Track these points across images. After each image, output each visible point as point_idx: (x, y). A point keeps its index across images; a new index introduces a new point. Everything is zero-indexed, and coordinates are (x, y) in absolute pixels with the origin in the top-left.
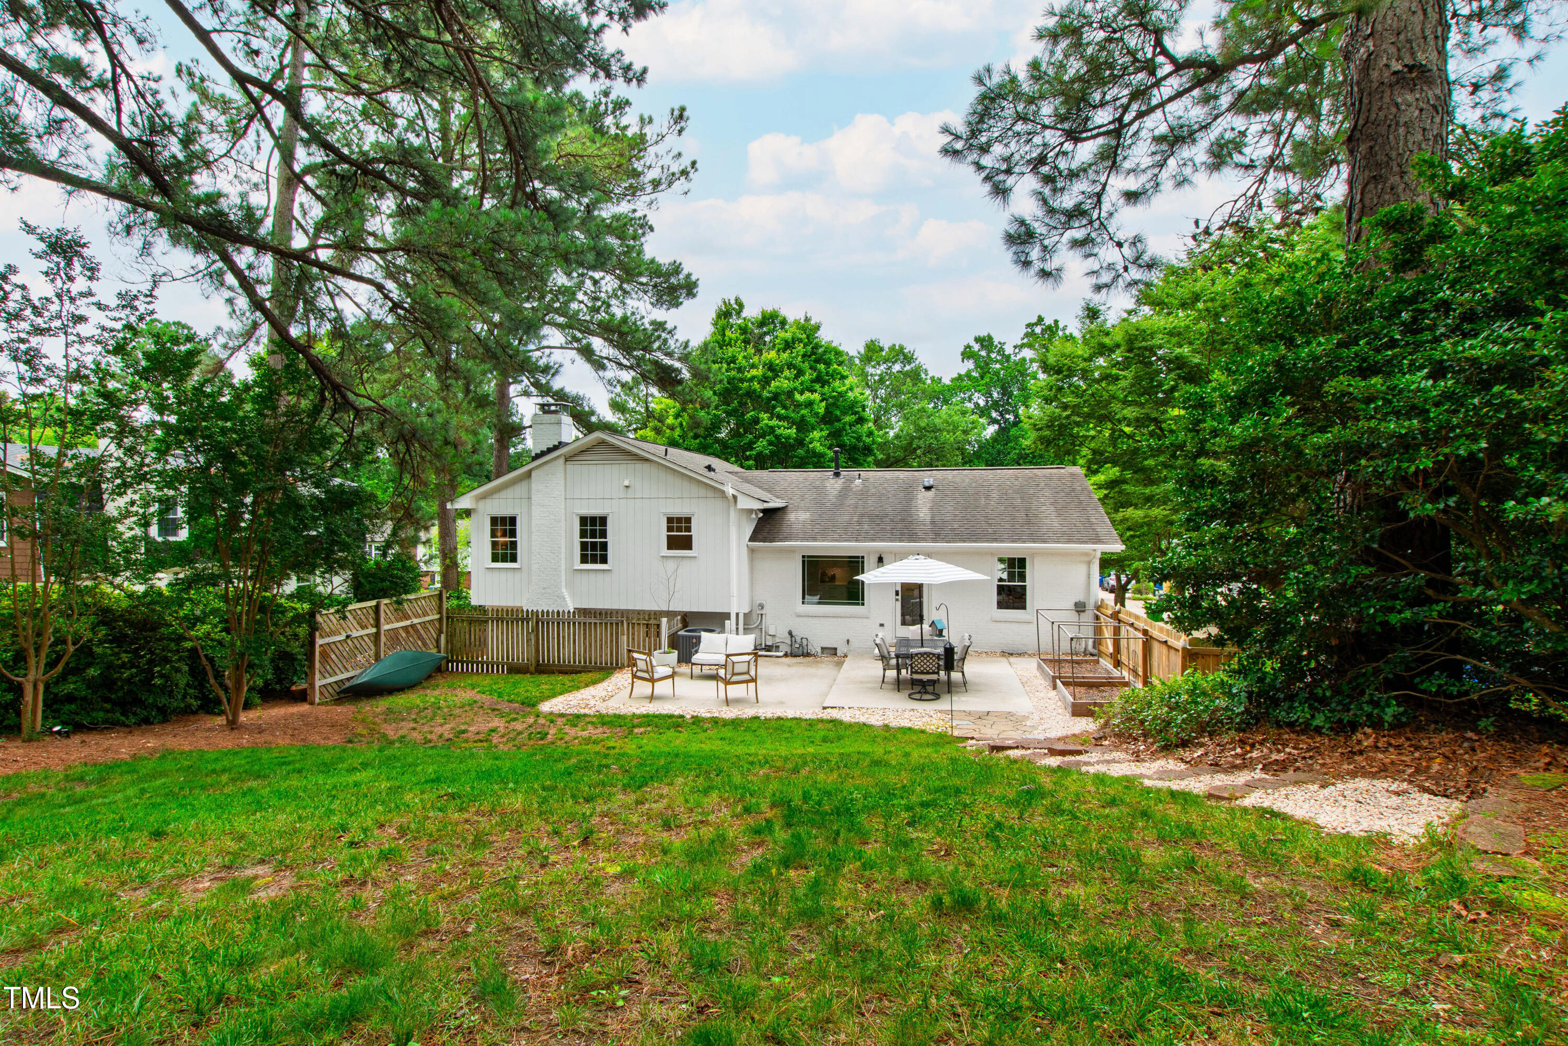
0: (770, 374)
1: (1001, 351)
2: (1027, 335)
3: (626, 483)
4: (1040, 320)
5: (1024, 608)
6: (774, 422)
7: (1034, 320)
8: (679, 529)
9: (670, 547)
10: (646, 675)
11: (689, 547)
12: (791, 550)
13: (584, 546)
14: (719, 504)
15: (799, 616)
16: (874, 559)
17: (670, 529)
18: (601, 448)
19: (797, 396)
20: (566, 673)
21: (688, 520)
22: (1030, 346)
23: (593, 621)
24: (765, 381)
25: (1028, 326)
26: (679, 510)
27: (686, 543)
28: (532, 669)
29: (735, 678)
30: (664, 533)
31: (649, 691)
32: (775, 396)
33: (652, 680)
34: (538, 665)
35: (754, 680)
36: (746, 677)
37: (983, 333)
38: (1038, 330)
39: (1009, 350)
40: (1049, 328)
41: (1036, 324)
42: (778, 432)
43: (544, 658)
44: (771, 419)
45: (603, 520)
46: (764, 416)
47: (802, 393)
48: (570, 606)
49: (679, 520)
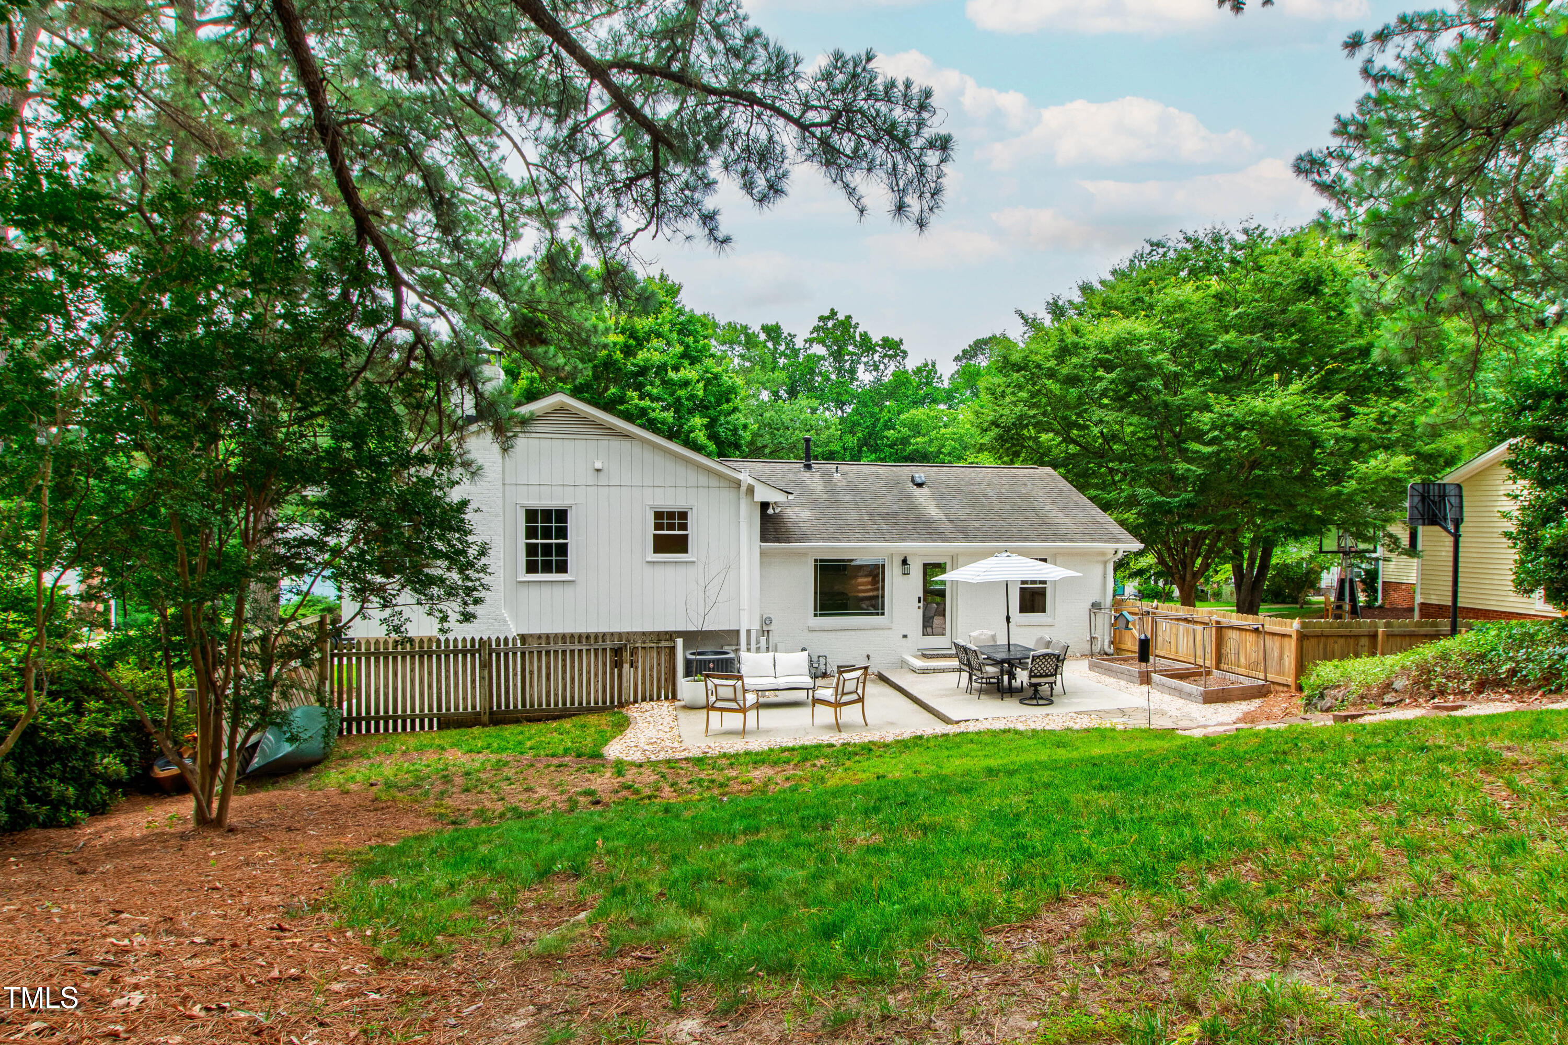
0: (632, 342)
1: (790, 344)
2: (816, 329)
3: (598, 465)
4: (833, 313)
5: (1044, 611)
6: (646, 403)
7: (827, 313)
8: (671, 527)
9: (657, 550)
10: (733, 705)
11: (685, 550)
12: (802, 554)
13: (531, 550)
14: (727, 495)
15: (811, 630)
16: (897, 562)
17: (658, 527)
18: (558, 417)
19: (672, 374)
20: (539, 720)
21: (683, 515)
22: (823, 343)
23: (577, 647)
24: (628, 351)
25: (821, 318)
26: (671, 502)
27: (679, 544)
28: (485, 718)
29: (845, 699)
30: (651, 531)
31: (740, 726)
32: (643, 371)
33: (743, 710)
34: (492, 713)
35: (861, 700)
36: (855, 697)
37: (771, 322)
38: (830, 324)
39: (799, 343)
40: (842, 324)
41: (828, 318)
42: (652, 415)
43: (500, 702)
44: (641, 398)
45: (562, 515)
46: (633, 394)
47: (676, 369)
48: (513, 630)
49: (671, 515)
